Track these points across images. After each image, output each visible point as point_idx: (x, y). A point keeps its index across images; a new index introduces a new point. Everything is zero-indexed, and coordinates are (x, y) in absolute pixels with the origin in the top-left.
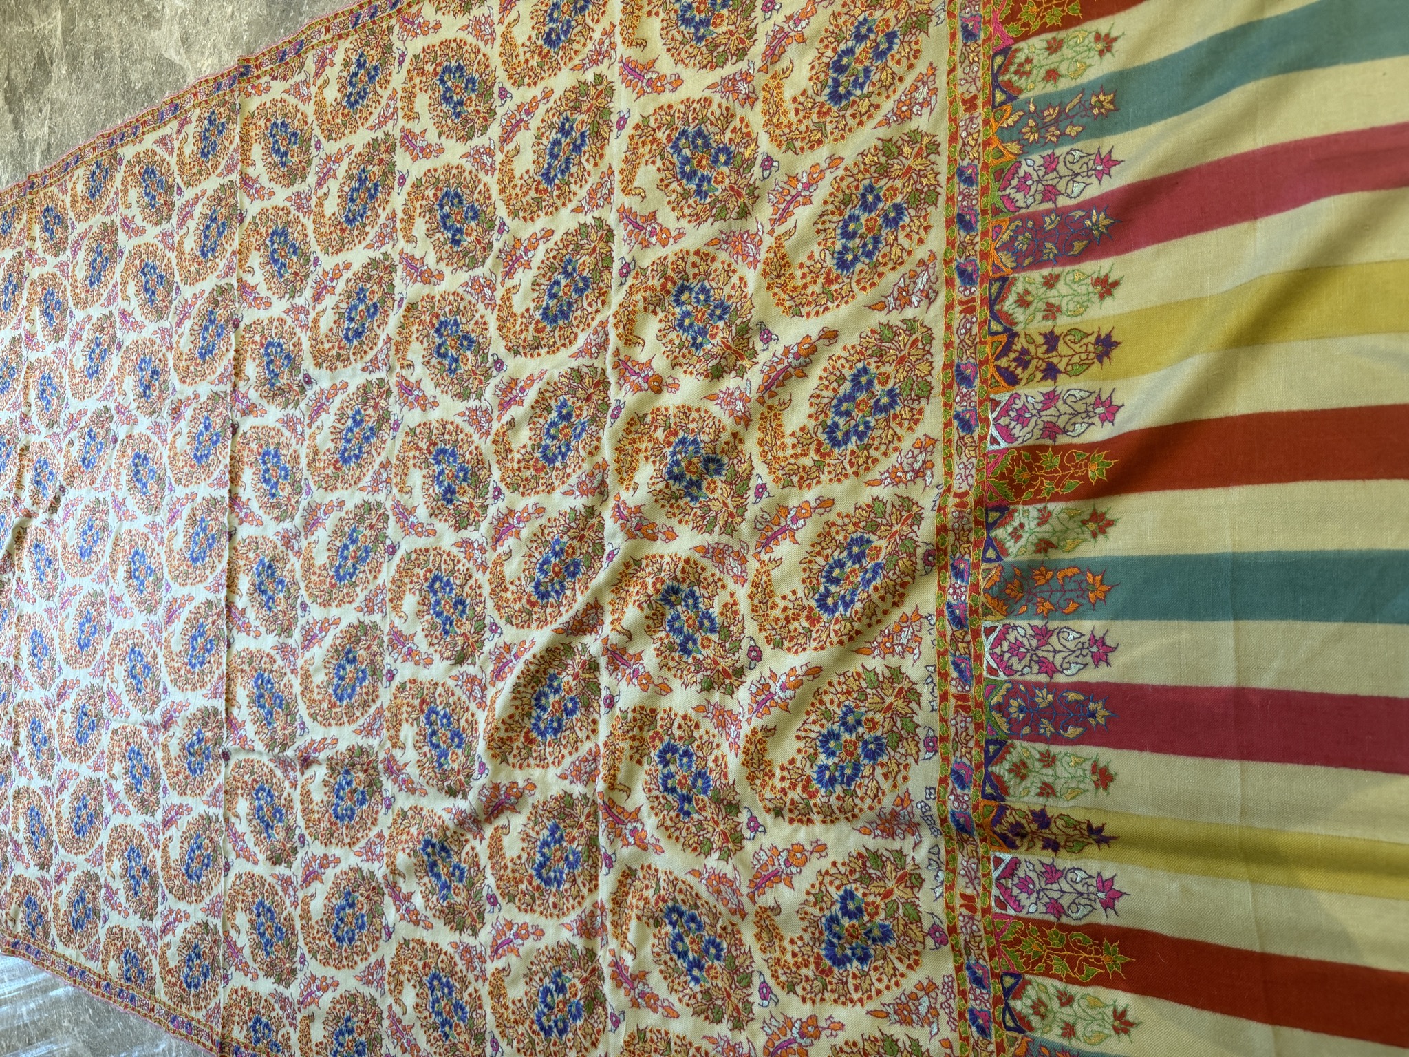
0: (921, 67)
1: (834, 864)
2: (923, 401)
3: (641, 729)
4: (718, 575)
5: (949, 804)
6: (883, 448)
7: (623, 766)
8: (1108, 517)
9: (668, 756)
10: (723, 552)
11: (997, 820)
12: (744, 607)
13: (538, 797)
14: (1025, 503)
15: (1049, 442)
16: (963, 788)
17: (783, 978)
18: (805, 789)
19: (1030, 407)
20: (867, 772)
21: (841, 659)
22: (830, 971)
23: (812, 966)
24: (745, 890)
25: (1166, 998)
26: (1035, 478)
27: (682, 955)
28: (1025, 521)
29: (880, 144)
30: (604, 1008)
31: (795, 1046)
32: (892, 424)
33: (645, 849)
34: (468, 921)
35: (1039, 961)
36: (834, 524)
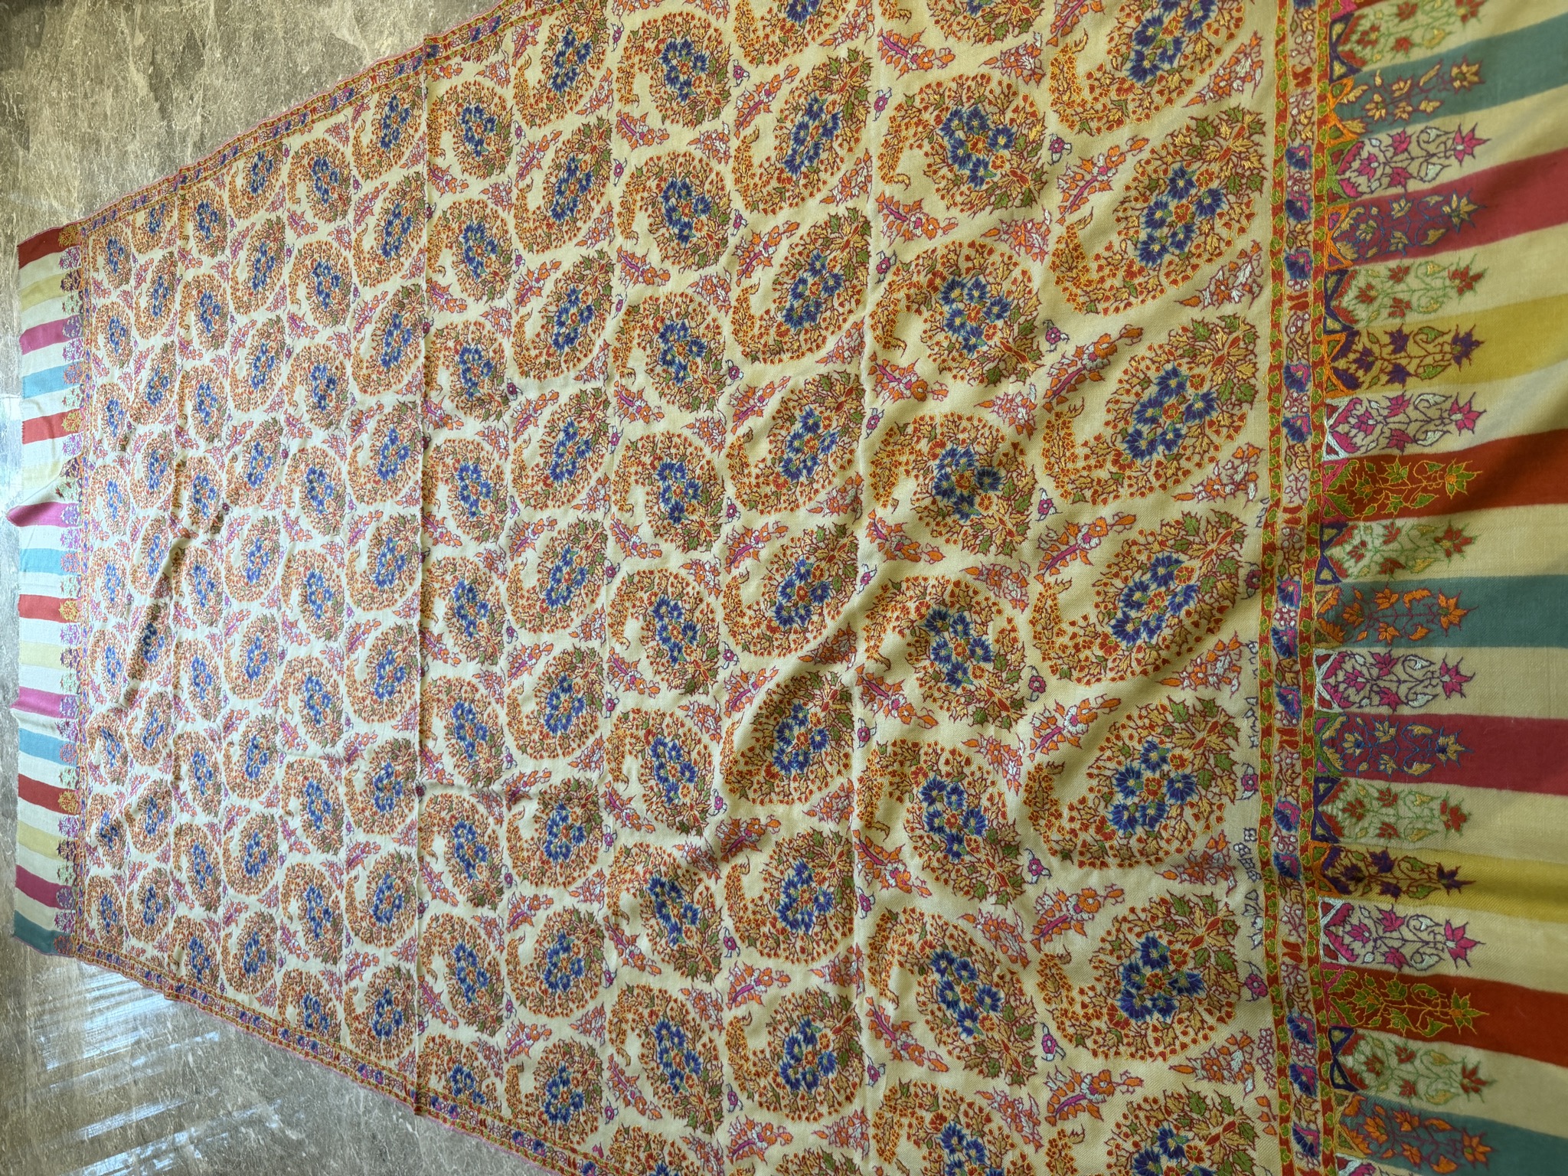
0: (1244, 37)
1: (1132, 910)
2: (1246, 407)
3: (902, 764)
4: (993, 599)
5: (1273, 846)
6: (1196, 458)
7: (881, 803)
8: (1466, 534)
9: (934, 793)
10: (999, 574)
11: (1330, 863)
12: (1024, 633)
13: (783, 834)
14: (1367, 519)
15: (1396, 452)
16: (1289, 829)
17: (1071, 1031)
18: (1099, 830)
19: (1374, 413)
20: (1174, 812)
21: (1144, 690)
22: (1127, 1023)
23: (1106, 1018)
24: (1028, 936)
25: (1525, 1055)
26: (1379, 492)
27: (953, 1004)
28: (1368, 539)
29: (1193, 124)
30: (861, 1060)
31: (1084, 1103)
32: (1208, 431)
33: (909, 891)
34: (702, 966)
35: (1374, 1014)
36: (1135, 543)
